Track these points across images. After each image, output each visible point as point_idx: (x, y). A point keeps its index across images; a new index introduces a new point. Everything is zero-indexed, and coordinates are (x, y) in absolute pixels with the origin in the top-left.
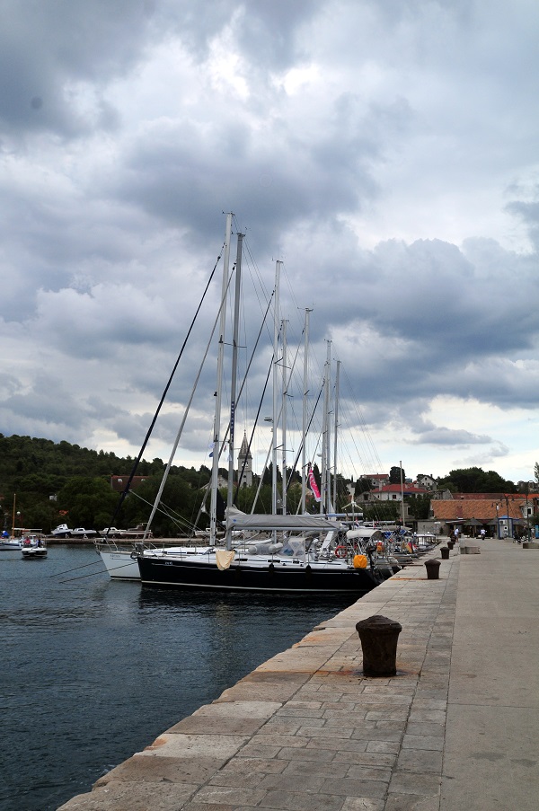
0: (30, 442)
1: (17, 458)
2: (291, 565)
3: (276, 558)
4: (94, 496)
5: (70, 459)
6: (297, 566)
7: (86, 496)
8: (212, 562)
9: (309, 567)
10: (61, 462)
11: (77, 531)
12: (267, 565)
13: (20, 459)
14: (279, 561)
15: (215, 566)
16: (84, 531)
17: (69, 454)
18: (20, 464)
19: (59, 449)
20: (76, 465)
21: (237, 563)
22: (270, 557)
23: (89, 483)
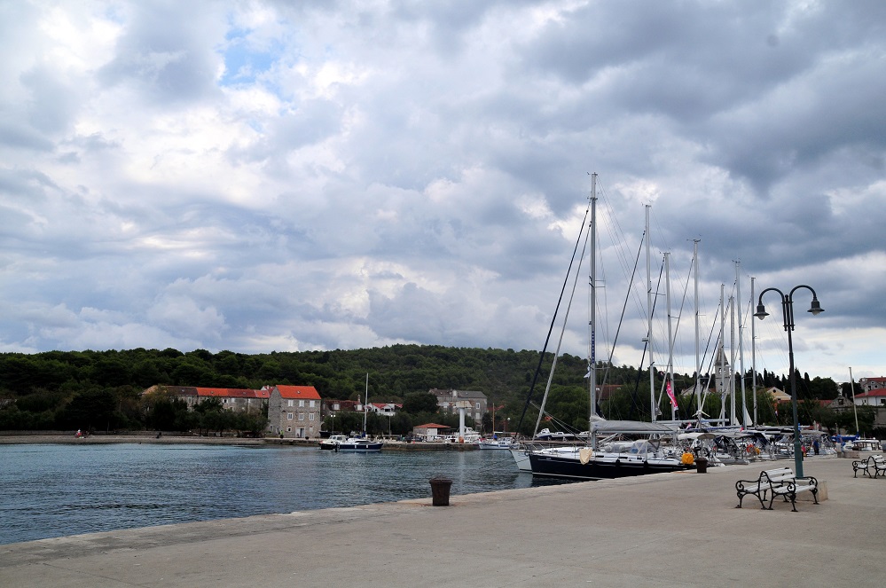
0: (537, 356)
1: (526, 370)
2: (635, 461)
3: (622, 455)
4: (573, 404)
5: (572, 369)
6: (640, 462)
7: (566, 404)
8: (577, 458)
9: (646, 462)
10: (563, 372)
11: (557, 434)
12: (614, 460)
13: (529, 371)
14: (626, 458)
15: (579, 461)
16: (563, 434)
17: (571, 365)
18: (528, 375)
19: (562, 360)
20: (577, 375)
21: (593, 459)
22: (617, 455)
23: (569, 392)
